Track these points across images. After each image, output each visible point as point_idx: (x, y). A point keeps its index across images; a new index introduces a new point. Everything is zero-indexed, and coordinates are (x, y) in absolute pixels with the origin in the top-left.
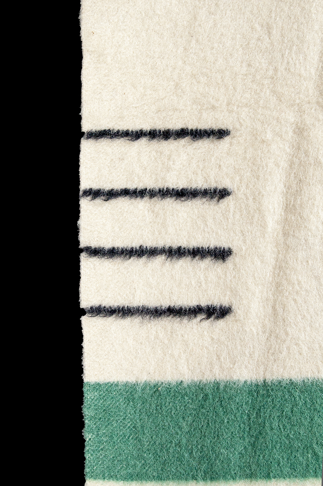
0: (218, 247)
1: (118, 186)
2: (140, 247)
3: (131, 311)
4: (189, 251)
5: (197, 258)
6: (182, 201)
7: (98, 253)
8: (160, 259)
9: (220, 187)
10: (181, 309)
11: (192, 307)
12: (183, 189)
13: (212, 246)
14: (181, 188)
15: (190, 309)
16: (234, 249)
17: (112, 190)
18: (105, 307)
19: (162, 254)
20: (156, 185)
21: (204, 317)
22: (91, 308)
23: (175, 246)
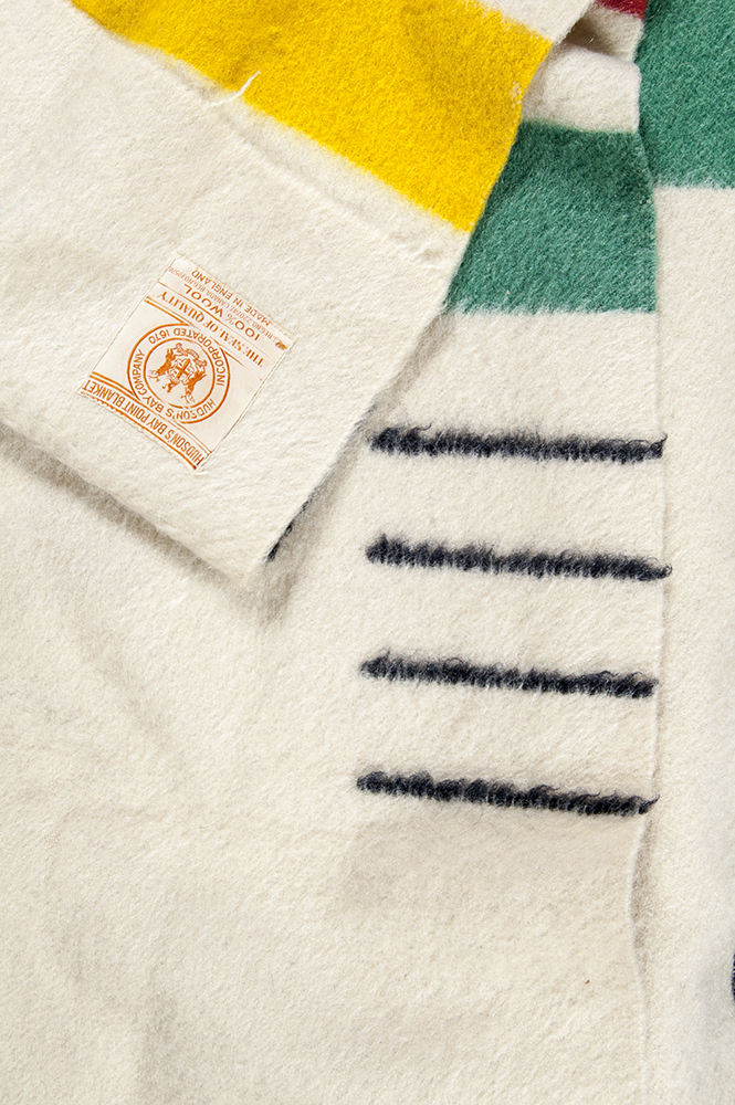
0: (394, 565)
1: (580, 700)
2: (541, 574)
3: (561, 450)
4: (450, 562)
5: (435, 547)
6: (456, 658)
7: (626, 568)
8: (504, 548)
9: (383, 681)
10: (467, 451)
11: (446, 452)
12: (454, 682)
13: (406, 567)
14: (459, 685)
15: (450, 449)
16: (364, 558)
17: (592, 693)
18: (614, 459)
19: (502, 557)
20: (504, 694)
21: (426, 433)
22: (641, 459)
23: (476, 571)
